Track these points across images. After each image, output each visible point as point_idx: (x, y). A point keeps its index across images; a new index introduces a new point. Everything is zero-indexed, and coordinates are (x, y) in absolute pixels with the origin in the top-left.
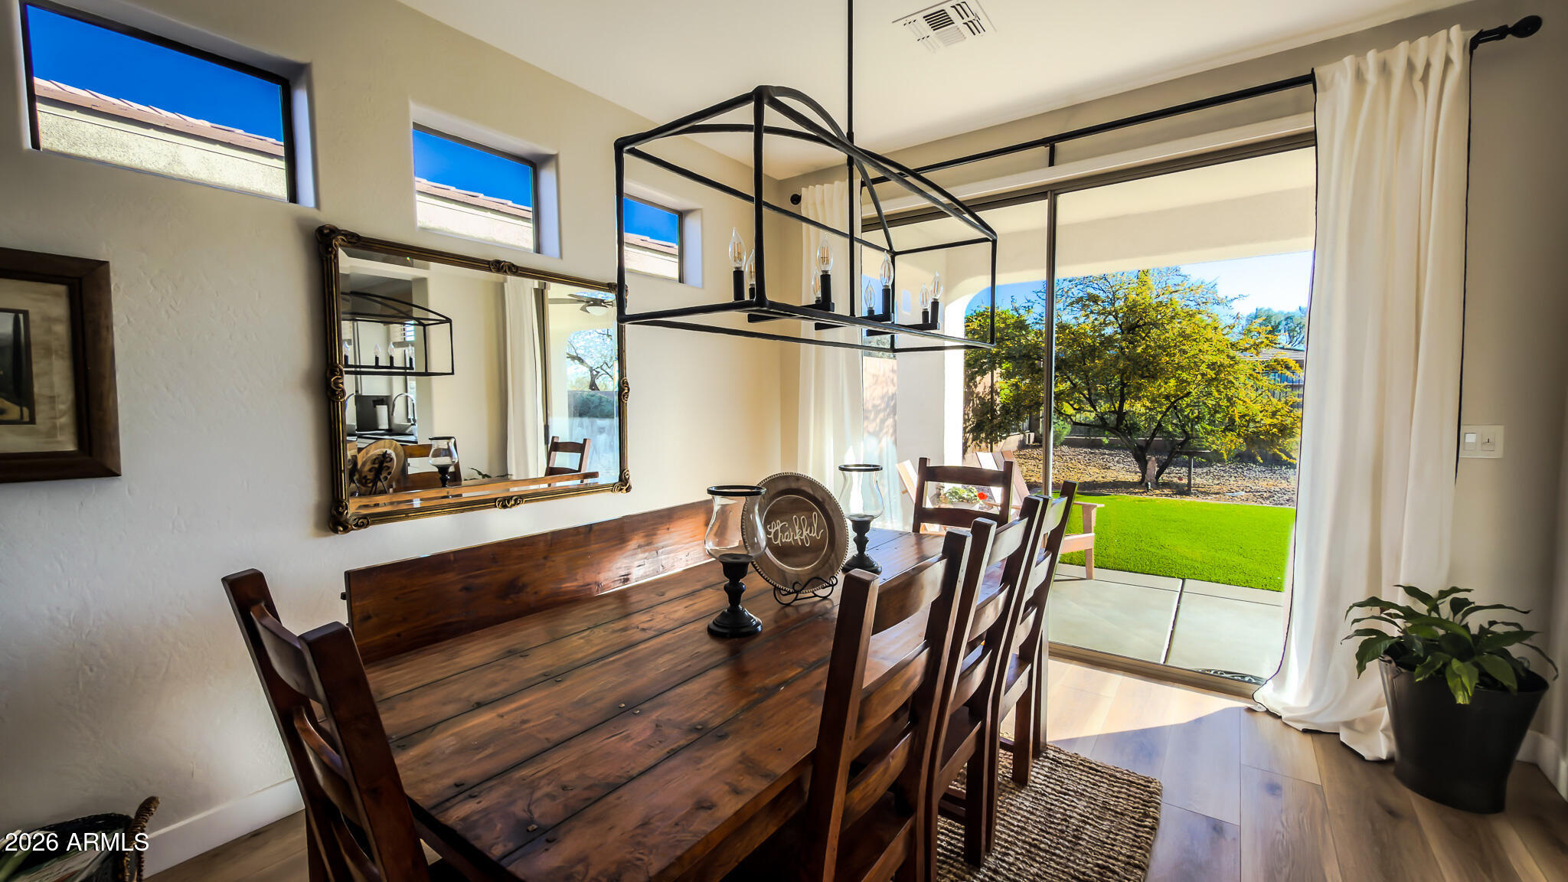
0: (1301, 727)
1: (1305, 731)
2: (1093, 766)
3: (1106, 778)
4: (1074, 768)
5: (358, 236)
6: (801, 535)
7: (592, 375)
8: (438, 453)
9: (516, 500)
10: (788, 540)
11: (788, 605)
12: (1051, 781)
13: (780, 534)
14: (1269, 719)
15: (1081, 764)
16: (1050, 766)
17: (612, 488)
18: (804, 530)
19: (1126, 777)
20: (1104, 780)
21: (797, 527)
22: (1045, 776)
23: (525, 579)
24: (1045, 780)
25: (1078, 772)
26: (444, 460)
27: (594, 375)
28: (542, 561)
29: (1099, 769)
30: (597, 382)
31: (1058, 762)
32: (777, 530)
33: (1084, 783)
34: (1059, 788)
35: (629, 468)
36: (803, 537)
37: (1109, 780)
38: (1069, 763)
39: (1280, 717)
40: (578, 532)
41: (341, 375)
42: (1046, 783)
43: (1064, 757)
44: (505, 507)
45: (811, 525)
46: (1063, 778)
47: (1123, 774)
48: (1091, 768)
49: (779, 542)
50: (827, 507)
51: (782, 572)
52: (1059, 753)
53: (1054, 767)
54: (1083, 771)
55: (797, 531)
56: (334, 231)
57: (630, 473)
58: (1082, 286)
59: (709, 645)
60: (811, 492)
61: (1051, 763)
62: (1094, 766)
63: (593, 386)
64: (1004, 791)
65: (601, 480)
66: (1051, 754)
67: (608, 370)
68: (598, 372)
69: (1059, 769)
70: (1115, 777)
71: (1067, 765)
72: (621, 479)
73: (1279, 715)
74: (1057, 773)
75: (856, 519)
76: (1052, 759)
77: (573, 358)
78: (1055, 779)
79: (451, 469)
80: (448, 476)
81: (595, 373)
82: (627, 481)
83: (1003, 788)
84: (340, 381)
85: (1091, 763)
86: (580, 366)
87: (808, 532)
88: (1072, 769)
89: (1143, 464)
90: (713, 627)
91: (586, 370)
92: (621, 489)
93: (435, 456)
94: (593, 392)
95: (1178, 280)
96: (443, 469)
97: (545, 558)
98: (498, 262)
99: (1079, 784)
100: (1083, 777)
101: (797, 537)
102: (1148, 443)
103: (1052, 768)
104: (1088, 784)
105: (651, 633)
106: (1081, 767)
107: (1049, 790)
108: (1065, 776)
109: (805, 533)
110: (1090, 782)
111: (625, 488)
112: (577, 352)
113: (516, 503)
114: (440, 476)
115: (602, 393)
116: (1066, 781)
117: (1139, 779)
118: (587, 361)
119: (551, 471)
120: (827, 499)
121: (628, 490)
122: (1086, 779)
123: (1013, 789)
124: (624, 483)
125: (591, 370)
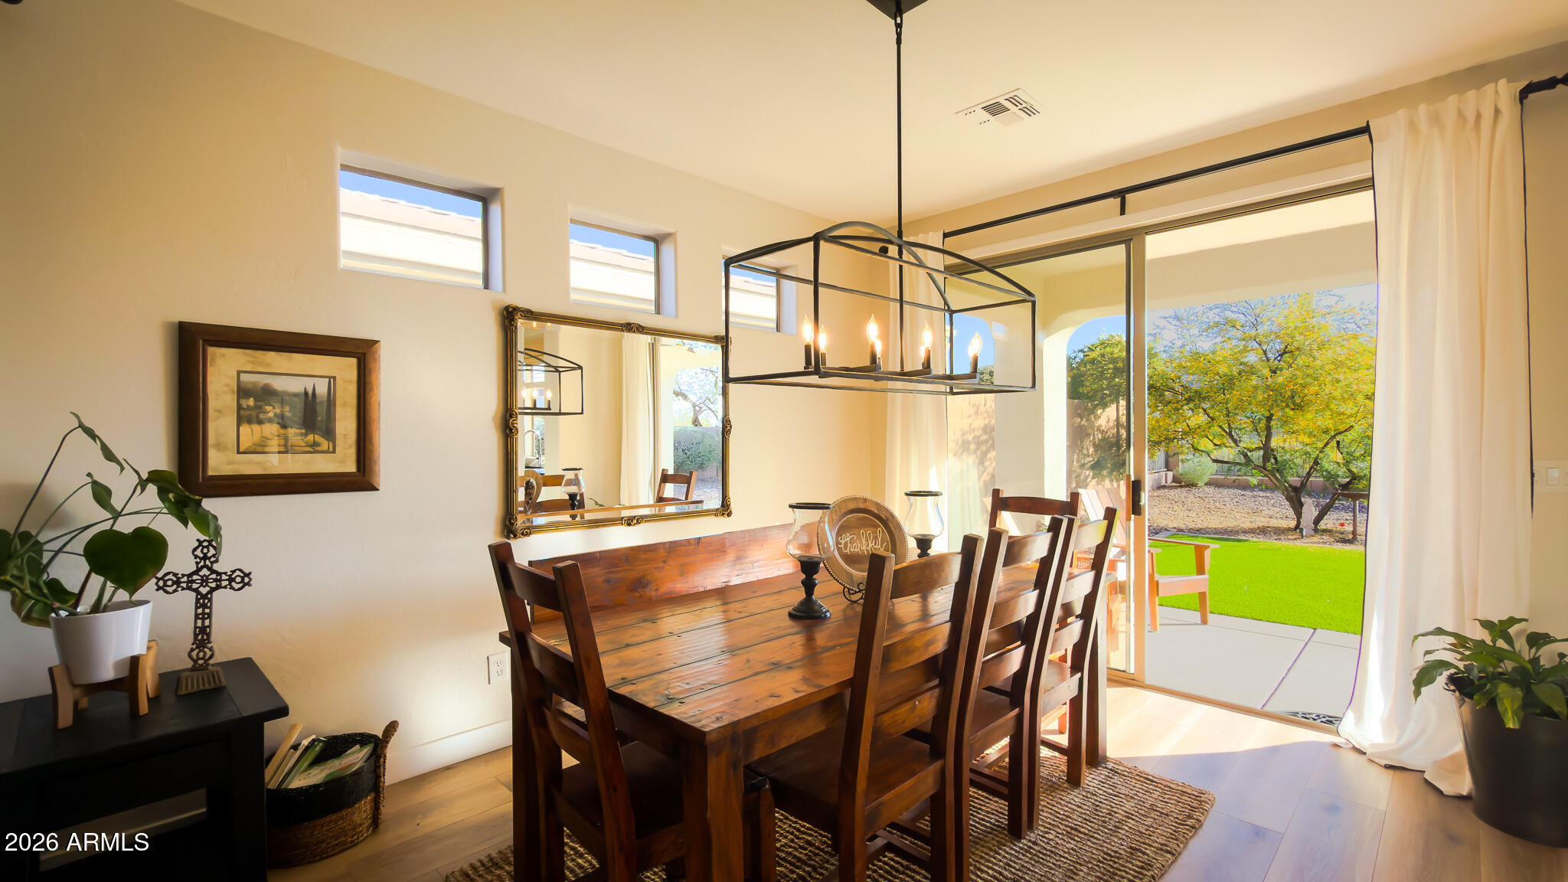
0: (1384, 762)
1: (1388, 767)
2: (1149, 777)
3: (1160, 788)
4: (1131, 778)
5: (532, 312)
6: (868, 546)
7: (695, 410)
8: (569, 483)
9: (638, 520)
10: (856, 550)
11: (855, 602)
12: (1105, 785)
13: (849, 545)
14: (1354, 756)
15: (1138, 775)
16: (1107, 774)
17: (716, 513)
18: (870, 542)
19: (1180, 788)
20: (1158, 789)
21: (864, 540)
22: (1100, 781)
23: (649, 578)
24: (1099, 785)
25: (1133, 781)
26: (573, 489)
27: (697, 409)
28: (662, 565)
29: (1155, 780)
30: (700, 418)
31: (1116, 772)
32: (847, 542)
33: (1137, 789)
34: (1111, 791)
35: (731, 496)
36: (869, 548)
37: (1162, 789)
38: (1126, 773)
39: (1365, 754)
40: (689, 543)
41: (517, 417)
42: (1100, 787)
43: (1123, 769)
44: (629, 525)
45: (876, 538)
46: (1117, 784)
47: (1178, 785)
48: (1146, 779)
49: (848, 551)
50: (890, 524)
51: (850, 575)
52: (1119, 765)
53: (1111, 775)
54: (1139, 781)
55: (864, 543)
56: (516, 309)
57: (732, 500)
58: (1218, 310)
59: (789, 623)
60: (876, 512)
61: (1109, 773)
62: (1152, 778)
63: (696, 422)
64: (1057, 789)
65: (705, 507)
66: (1110, 765)
67: (711, 406)
68: (701, 408)
69: (1116, 778)
70: (1170, 787)
71: (1124, 775)
72: (723, 506)
73: (1364, 751)
74: (1113, 781)
75: (919, 537)
76: (1111, 770)
77: (677, 394)
78: (1108, 784)
79: (578, 498)
80: (574, 502)
81: (698, 408)
82: (728, 506)
83: (1057, 787)
84: (515, 422)
85: (1148, 775)
86: (684, 401)
87: (873, 544)
88: (1128, 778)
89: (1298, 507)
90: (794, 612)
91: (690, 405)
92: (723, 514)
93: (566, 485)
94: (696, 429)
95: (1331, 301)
96: (572, 496)
97: (664, 562)
98: (629, 324)
99: (1132, 790)
100: (1136, 785)
101: (864, 548)
102: (1303, 485)
103: (1108, 776)
104: (1140, 790)
105: (744, 615)
106: (1138, 778)
107: (1101, 792)
108: (1119, 783)
109: (870, 545)
110: (1143, 790)
111: (726, 513)
112: (681, 388)
113: (638, 522)
114: (570, 502)
115: (704, 428)
116: (1119, 786)
117: (1193, 791)
118: (691, 397)
119: (660, 499)
120: (890, 518)
121: (729, 515)
122: (1140, 787)
123: (1067, 788)
124: (725, 509)
125: (694, 406)
